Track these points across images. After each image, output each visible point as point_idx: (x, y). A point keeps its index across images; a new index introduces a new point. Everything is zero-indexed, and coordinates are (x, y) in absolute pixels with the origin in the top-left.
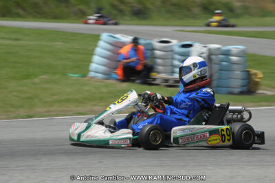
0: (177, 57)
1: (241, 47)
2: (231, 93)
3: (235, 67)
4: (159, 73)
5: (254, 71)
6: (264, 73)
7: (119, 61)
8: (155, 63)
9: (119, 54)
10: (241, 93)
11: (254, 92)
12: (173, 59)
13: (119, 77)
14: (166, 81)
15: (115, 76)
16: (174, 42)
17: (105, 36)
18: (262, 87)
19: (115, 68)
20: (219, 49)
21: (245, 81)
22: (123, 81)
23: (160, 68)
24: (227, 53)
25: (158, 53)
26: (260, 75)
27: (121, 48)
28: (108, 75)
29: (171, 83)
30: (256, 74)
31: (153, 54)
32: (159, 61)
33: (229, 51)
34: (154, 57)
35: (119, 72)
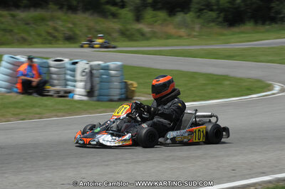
0: (69, 72)
1: (119, 63)
2: (111, 101)
3: (114, 79)
4: (53, 86)
5: (130, 82)
6: (138, 84)
7: (18, 77)
8: (51, 78)
9: (18, 71)
10: (120, 100)
11: (131, 99)
12: (65, 74)
13: (19, 91)
14: (58, 92)
15: (15, 90)
16: (66, 60)
17: (6, 57)
18: (137, 94)
19: (16, 83)
20: (99, 65)
21: (123, 90)
22: (22, 93)
23: (56, 82)
24: (106, 69)
25: (53, 69)
26: (135, 85)
27: (19, 66)
28: (10, 89)
29: (62, 94)
30: (132, 84)
31: (49, 70)
32: (54, 76)
33: (108, 66)
34: (50, 73)
35: (19, 86)
